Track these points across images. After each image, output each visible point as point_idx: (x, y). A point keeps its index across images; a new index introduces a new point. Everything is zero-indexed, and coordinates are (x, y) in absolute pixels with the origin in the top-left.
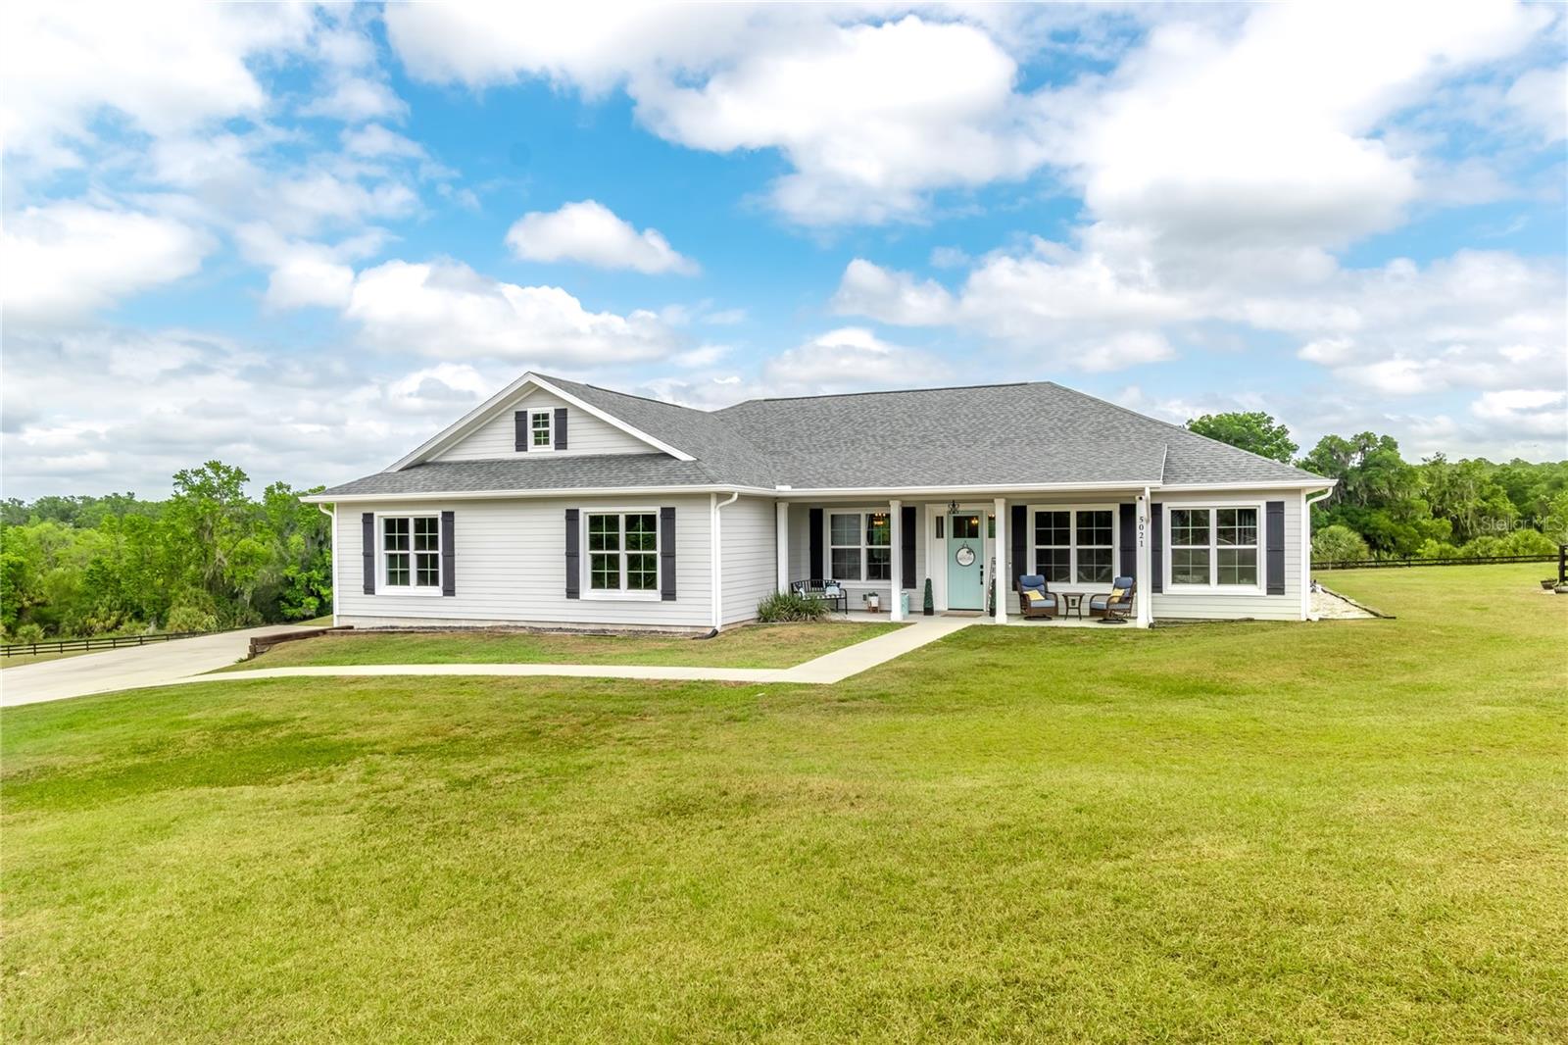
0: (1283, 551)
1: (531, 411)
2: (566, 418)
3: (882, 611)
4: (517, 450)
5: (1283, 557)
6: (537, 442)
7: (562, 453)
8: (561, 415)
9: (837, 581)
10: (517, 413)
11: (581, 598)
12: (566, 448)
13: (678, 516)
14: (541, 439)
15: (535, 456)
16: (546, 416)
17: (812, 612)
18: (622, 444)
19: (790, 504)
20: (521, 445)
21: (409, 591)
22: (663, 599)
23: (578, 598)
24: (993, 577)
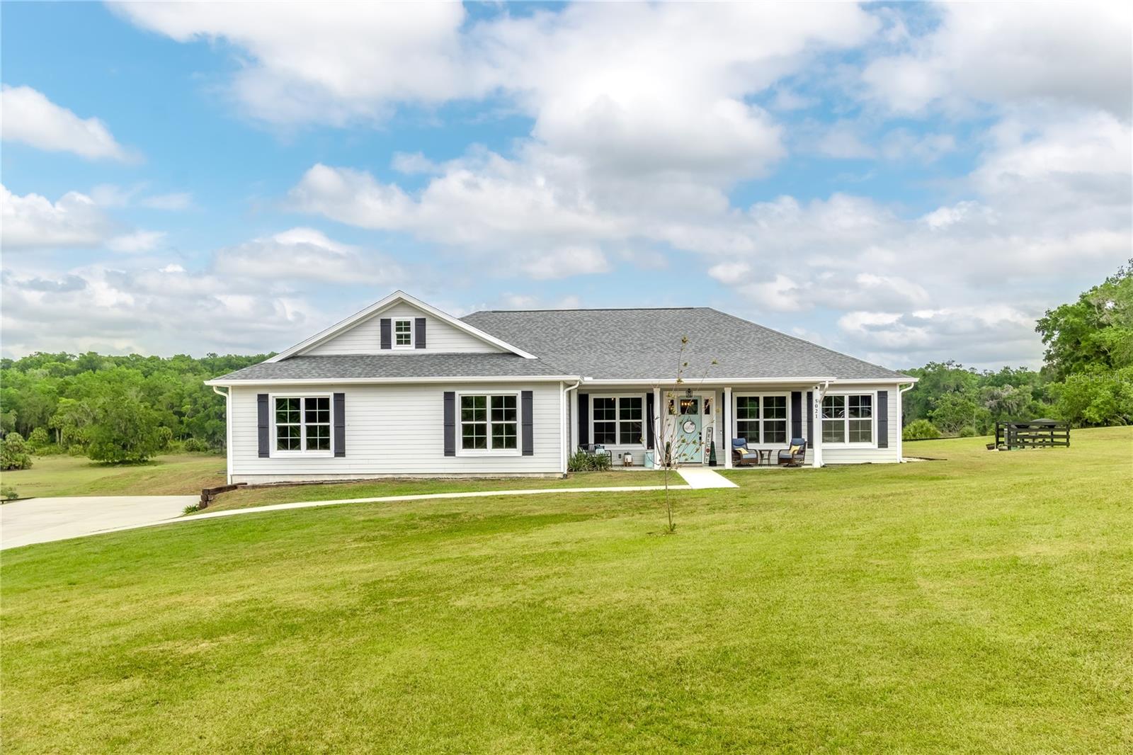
0: (887, 421)
1: (394, 319)
2: (425, 325)
3: (635, 466)
4: (382, 348)
5: (887, 425)
6: (399, 342)
7: (421, 351)
8: (421, 323)
9: (599, 445)
10: (382, 320)
11: (456, 455)
12: (425, 347)
13: (534, 397)
14: (404, 340)
15: (399, 353)
16: (408, 323)
18: (471, 345)
20: (386, 343)
21: (300, 454)
22: (523, 455)
23: (454, 455)
24: (710, 440)
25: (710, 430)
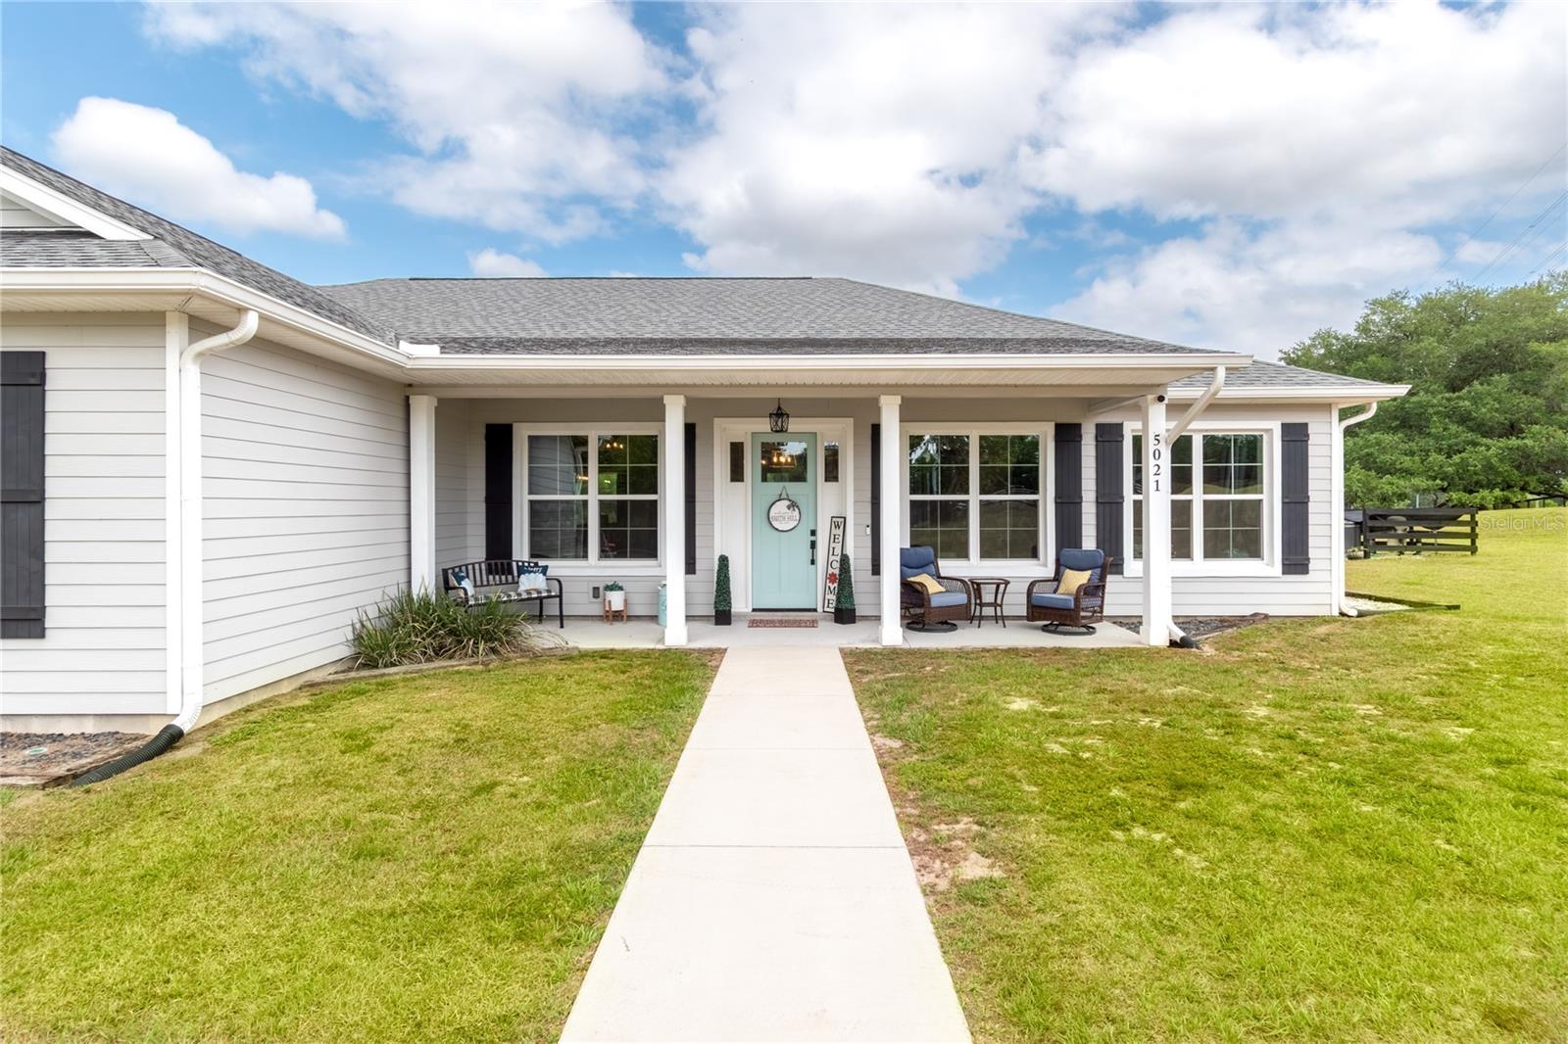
0: (1306, 503)
3: (630, 618)
5: (1306, 513)
9: (542, 563)
17: (489, 637)
19: (440, 400)
24: (838, 551)
25: (839, 522)
